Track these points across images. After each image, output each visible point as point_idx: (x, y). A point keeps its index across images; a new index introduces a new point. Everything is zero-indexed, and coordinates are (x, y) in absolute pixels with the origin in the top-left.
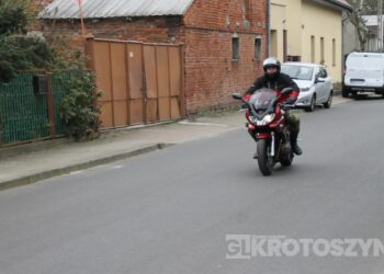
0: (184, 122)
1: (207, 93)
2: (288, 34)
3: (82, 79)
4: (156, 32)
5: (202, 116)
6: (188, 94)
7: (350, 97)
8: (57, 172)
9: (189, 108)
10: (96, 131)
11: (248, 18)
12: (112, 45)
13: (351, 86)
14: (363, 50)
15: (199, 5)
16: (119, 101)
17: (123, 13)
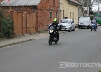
0: (37, 34)
1: (43, 26)
2: (64, 11)
3: (10, 22)
4: (30, 10)
5: (42, 32)
6: (38, 26)
7: (80, 28)
9: (38, 30)
10: (14, 36)
11: (54, 7)
12: (18, 13)
13: (80, 25)
14: (83, 16)
15: (42, 3)
16: (20, 28)
17: (21, 5)
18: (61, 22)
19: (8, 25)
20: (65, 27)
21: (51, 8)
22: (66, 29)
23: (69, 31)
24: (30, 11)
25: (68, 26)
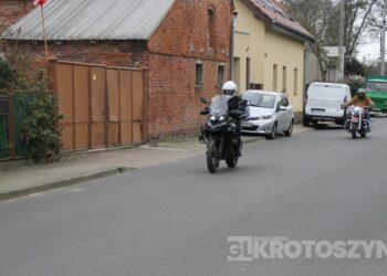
0: (146, 147)
1: (170, 119)
2: (251, 62)
3: (44, 101)
4: (120, 56)
5: (164, 141)
6: (150, 118)
7: (311, 126)
9: (151, 132)
10: (57, 153)
11: (212, 44)
12: (76, 67)
13: (311, 116)
14: (324, 81)
15: (164, 31)
16: (80, 124)
17: (86, 36)
19: (36, 112)
20: (255, 122)
21: (202, 50)
22: (255, 127)
23: (268, 137)
24: (122, 60)
25: (265, 118)
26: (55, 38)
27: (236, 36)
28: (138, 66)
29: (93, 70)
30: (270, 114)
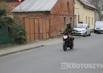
1: (57, 32)
2: (80, 16)
5: (55, 38)
6: (51, 32)
7: (96, 33)
8: (13, 53)
9: (51, 36)
11: (68, 12)
12: (30, 19)
13: (96, 30)
15: (55, 8)
16: (32, 34)
17: (34, 10)
18: (76, 27)
19: (20, 31)
20: (80, 32)
21: (65, 13)
22: (80, 34)
23: (84, 36)
24: (44, 16)
25: (83, 31)
26: (26, 11)
27: (75, 9)
28: (48, 18)
29: (35, 19)
30: (84, 30)
